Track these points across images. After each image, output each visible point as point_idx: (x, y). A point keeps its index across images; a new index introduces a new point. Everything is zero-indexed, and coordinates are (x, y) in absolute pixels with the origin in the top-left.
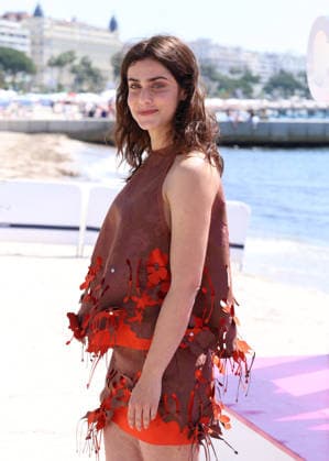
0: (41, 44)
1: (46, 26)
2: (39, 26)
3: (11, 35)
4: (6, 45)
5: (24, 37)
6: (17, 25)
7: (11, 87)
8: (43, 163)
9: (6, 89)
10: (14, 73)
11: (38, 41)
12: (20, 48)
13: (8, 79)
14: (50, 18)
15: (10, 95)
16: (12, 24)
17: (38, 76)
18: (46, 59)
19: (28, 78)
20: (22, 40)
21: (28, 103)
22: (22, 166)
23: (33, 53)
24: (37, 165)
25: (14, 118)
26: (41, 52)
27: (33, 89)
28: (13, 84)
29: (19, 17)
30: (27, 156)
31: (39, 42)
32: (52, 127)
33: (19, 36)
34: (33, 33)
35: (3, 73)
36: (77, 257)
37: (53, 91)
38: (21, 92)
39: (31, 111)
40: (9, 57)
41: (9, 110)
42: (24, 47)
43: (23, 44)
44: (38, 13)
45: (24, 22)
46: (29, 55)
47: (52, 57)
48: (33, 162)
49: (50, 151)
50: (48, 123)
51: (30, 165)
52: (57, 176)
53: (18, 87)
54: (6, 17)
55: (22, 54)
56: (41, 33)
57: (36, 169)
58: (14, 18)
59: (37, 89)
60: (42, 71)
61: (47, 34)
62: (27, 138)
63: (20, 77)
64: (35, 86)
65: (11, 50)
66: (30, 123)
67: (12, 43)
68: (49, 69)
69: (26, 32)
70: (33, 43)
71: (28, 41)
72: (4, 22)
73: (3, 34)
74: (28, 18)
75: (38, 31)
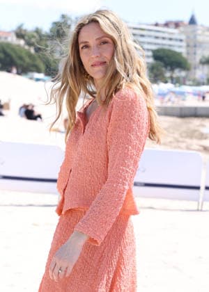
0: (195, 46)
1: (199, 32)
2: (194, 31)
3: (171, 39)
4: (166, 47)
5: (181, 40)
6: (176, 31)
7: (170, 81)
8: (189, 141)
9: (166, 82)
10: (172, 70)
11: (192, 44)
12: (177, 50)
13: (168, 74)
14: (202, 26)
15: (169, 86)
16: (171, 30)
17: (193, 71)
18: (198, 58)
19: (183, 74)
20: (178, 43)
21: (182, 94)
22: (170, 142)
23: (188, 53)
24: (183, 142)
25: (169, 105)
26: (195, 53)
27: (188, 83)
28: (172, 78)
29: (177, 25)
30: (176, 135)
31: (193, 45)
32: (199, 112)
33: (176, 40)
34: (188, 37)
35: (164, 69)
36: (198, 210)
37: (203, 84)
38: (178, 85)
39: (184, 100)
40: (167, 56)
41: (167, 98)
42: (181, 49)
43: (180, 47)
44: (192, 21)
45: (182, 29)
46: (184, 55)
47: (203, 57)
48: (181, 139)
49: (195, 131)
50: (196, 109)
51: (178, 141)
52: (199, 150)
53: (176, 81)
54: (167, 25)
55: (179, 54)
56: (195, 37)
57: (183, 145)
58: (173, 26)
59: (191, 83)
60: (195, 68)
61: (200, 38)
62: (179, 120)
63: (178, 73)
64: (189, 80)
65: (169, 51)
66: (181, 109)
67: (170, 45)
68: (201, 66)
69: (183, 37)
70: (188, 46)
71: (184, 44)
72: (165, 29)
73: (164, 38)
74: (185, 26)
75: (192, 36)
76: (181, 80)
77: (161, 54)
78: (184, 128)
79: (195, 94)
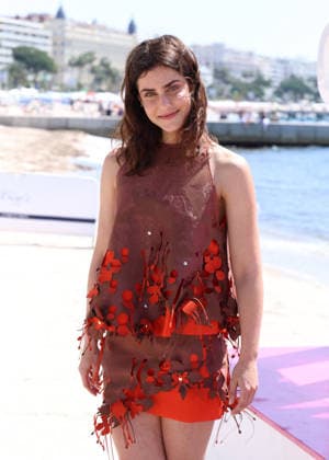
0: (63, 44)
1: (68, 28)
2: (61, 27)
3: (34, 35)
4: (29, 45)
5: (47, 37)
6: (40, 26)
7: (32, 85)
8: (61, 158)
9: (28, 87)
10: (36, 72)
11: (59, 42)
12: (42, 48)
13: (30, 77)
14: (72, 21)
15: (31, 92)
16: (35, 24)
17: (59, 75)
18: (66, 60)
19: (49, 77)
20: (43, 40)
21: (49, 101)
22: (41, 161)
23: (55, 53)
24: (56, 160)
25: (35, 114)
26: (62, 53)
27: (54, 88)
28: (35, 82)
29: (42, 18)
30: (46, 152)
31: (61, 43)
32: (71, 125)
33: (42, 36)
34: (55, 34)
35: (25, 71)
37: (73, 90)
38: (42, 90)
39: (51, 108)
40: (31, 56)
41: (30, 107)
42: (46, 47)
43: (45, 45)
44: (60, 15)
45: (47, 23)
46: (50, 55)
47: (73, 58)
48: (52, 157)
49: (69, 147)
50: (67, 120)
51: (49, 159)
52: (74, 171)
53: (41, 86)
54: (29, 18)
55: (44, 54)
56: (63, 32)
57: (56, 164)
58: (38, 19)
59: (57, 88)
60: (63, 70)
61: (69, 35)
62: (47, 134)
63: (41, 76)
64: (56, 85)
65: (33, 49)
66: (50, 120)
67: (34, 43)
68: (70, 69)
69: (49, 33)
70: (55, 44)
71: (49, 42)
72: (28, 23)
73: (26, 34)
74: (50, 20)
75: (59, 32)
76: (47, 85)
77: (22, 53)
78: (55, 143)
79: (63, 102)
